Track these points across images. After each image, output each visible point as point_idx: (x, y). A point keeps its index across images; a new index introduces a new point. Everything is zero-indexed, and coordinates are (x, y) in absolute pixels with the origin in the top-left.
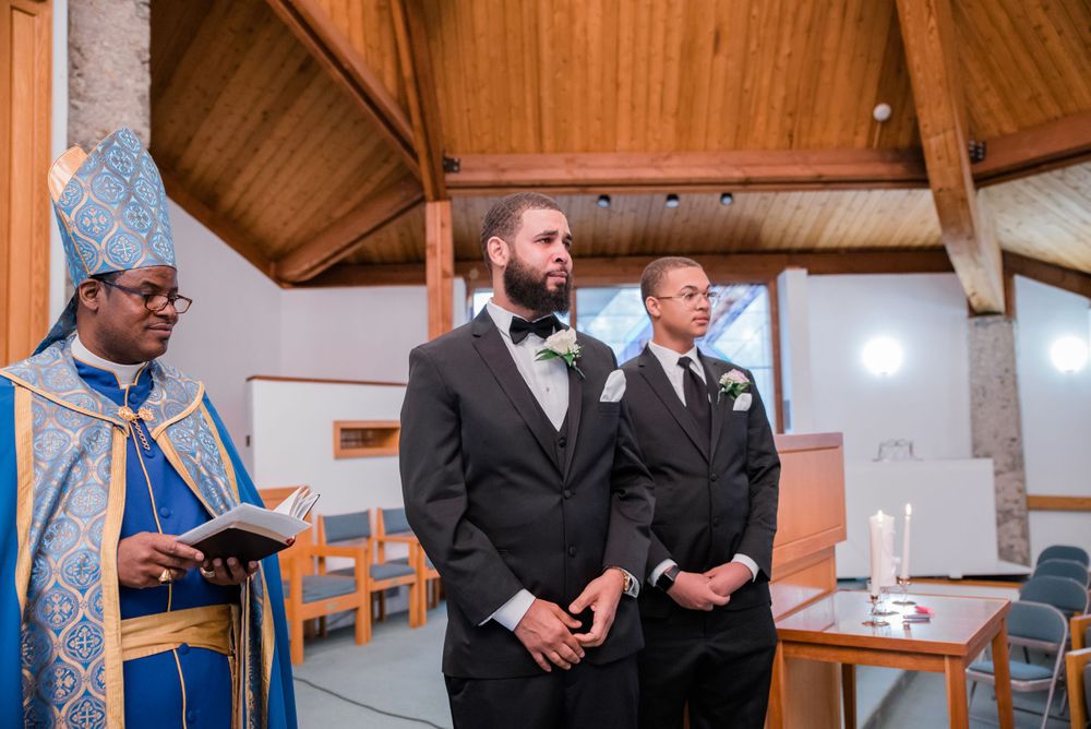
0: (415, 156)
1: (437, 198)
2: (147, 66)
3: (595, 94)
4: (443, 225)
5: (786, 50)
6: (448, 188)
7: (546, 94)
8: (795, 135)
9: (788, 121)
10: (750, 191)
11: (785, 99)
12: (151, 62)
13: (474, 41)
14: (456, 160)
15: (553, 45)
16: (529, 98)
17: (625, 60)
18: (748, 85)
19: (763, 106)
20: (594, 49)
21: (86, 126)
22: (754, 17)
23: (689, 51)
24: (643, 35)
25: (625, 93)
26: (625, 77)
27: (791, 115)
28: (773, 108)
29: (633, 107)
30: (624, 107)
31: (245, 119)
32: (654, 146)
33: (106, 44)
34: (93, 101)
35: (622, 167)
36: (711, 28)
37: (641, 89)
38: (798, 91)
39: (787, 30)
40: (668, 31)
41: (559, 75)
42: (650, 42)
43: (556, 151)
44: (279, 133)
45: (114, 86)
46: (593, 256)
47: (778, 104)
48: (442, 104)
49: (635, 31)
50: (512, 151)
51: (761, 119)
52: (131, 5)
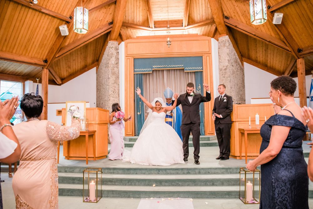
1: (299, 58)
6: (301, 56)
14: (302, 49)
21: (221, 66)
33: (223, 54)
52: (226, 47)
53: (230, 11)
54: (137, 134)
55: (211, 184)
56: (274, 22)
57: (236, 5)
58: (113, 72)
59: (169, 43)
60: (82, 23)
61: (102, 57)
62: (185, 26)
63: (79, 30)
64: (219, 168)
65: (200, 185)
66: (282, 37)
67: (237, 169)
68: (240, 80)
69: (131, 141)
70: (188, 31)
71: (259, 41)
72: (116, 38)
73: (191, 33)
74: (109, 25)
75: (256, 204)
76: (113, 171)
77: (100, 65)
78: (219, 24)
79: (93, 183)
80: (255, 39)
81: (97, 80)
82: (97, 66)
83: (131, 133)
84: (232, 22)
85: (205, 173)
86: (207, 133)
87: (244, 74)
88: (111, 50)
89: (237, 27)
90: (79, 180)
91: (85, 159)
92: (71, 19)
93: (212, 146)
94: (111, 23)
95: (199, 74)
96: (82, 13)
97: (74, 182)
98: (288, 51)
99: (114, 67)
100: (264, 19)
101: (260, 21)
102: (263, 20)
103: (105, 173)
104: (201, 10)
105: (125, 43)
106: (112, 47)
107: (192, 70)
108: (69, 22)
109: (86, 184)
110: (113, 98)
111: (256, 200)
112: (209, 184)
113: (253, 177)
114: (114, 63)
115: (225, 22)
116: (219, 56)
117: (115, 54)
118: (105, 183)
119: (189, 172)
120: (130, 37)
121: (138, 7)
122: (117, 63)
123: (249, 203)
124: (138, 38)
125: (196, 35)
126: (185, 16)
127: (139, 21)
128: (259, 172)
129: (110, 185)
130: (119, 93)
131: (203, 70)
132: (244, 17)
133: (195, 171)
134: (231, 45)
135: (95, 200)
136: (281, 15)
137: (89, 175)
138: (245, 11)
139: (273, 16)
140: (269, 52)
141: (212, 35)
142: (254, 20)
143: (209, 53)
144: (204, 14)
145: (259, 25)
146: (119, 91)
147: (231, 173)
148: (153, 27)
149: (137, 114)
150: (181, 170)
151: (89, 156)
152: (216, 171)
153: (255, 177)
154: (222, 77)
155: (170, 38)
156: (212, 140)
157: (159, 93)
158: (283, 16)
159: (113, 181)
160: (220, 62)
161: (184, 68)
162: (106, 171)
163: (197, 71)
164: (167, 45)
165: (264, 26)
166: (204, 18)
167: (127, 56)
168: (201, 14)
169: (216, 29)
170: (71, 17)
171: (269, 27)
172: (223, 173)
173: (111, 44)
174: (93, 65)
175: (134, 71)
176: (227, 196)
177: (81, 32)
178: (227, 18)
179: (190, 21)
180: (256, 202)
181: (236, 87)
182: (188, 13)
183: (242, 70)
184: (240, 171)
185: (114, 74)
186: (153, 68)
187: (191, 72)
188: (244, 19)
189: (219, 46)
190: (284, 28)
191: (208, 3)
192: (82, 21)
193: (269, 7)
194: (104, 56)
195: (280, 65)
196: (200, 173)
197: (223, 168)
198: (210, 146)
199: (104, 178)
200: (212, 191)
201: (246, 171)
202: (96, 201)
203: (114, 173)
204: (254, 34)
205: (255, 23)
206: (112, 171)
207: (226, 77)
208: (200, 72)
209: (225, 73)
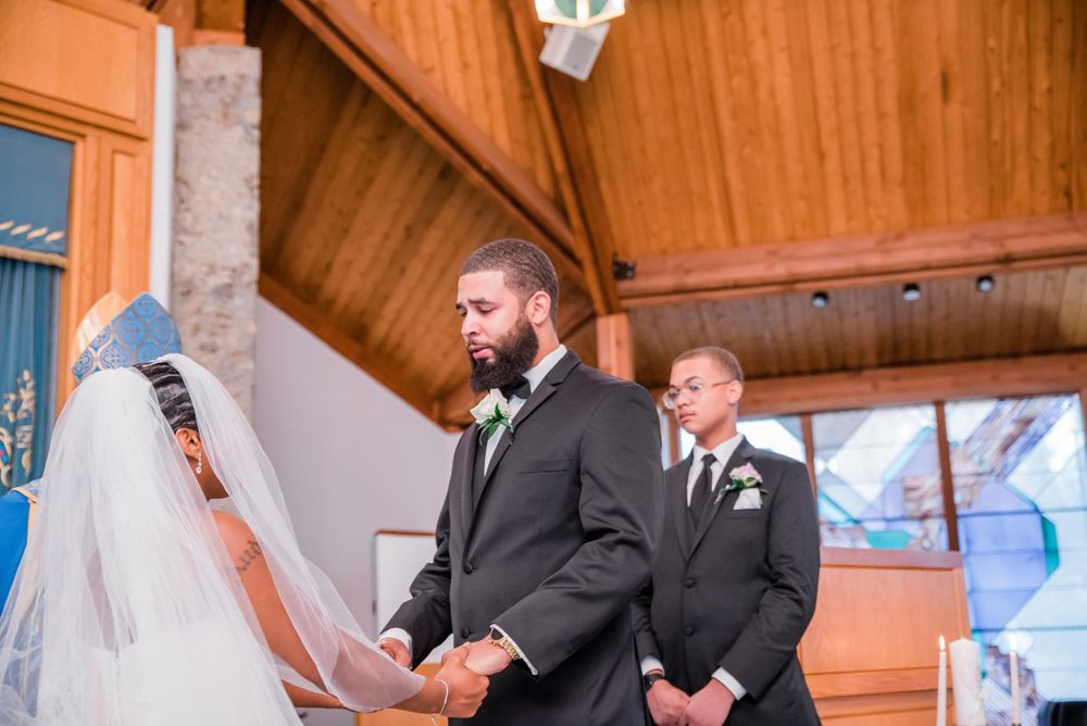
0: (578, 263)
1: (611, 311)
2: (256, 193)
3: (795, 170)
4: (618, 343)
5: (1042, 84)
6: (622, 298)
7: (733, 175)
8: (1074, 190)
9: (1061, 175)
10: (1014, 271)
11: (1052, 148)
12: (261, 187)
13: (638, 121)
14: (630, 264)
15: (735, 115)
16: (713, 183)
17: (827, 124)
18: (996, 136)
19: (1021, 159)
20: (786, 113)
21: (192, 261)
22: (992, 50)
23: (909, 103)
24: (847, 90)
25: (832, 164)
26: (830, 144)
27: (1063, 166)
28: (1036, 160)
29: (846, 180)
30: (834, 181)
31: (387, 236)
32: (879, 225)
33: (214, 173)
34: (199, 234)
35: (837, 255)
36: (935, 71)
37: (853, 156)
38: (1068, 136)
39: (1041, 60)
40: (878, 82)
41: (747, 151)
42: (857, 98)
43: (755, 242)
44: (427, 248)
45: (221, 217)
46: (831, 370)
47: (1042, 153)
48: (608, 199)
49: (836, 87)
50: (698, 248)
51: (1022, 177)
52: (239, 131)
95: (27, 285)
131: (65, 253)
136: (598, 29)
143: (135, 136)
207: (221, 353)
208: (39, 266)
209: (219, 315)
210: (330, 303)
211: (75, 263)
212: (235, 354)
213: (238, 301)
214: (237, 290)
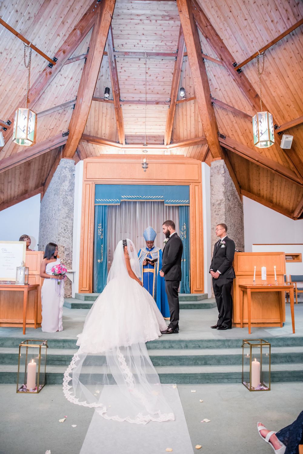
31: (267, 183)
33: (217, 184)
34: (215, 195)
45: (219, 191)
52: (221, 175)
53: (227, 129)
54: (95, 289)
55: (203, 362)
56: (282, 146)
57: (235, 122)
58: (65, 201)
59: (145, 166)
60: (25, 132)
61: (50, 179)
62: (167, 144)
63: (20, 141)
64: (213, 341)
65: (188, 365)
66: (292, 166)
67: (237, 341)
68: (237, 219)
69: (87, 300)
70: (170, 151)
71: (263, 168)
72: (72, 154)
73: (175, 154)
74: (63, 137)
75: (264, 390)
76: (63, 344)
77: (47, 190)
78: (212, 145)
79: (32, 364)
80: (258, 166)
81: (41, 211)
82: (43, 192)
83: (87, 289)
84: (228, 143)
85: (194, 348)
86: (193, 291)
87: (243, 212)
88: (64, 170)
89: (236, 149)
90: (11, 359)
91: (21, 326)
92: (9, 124)
93: (200, 308)
94: (67, 134)
95: (184, 209)
96: (27, 117)
97: (3, 361)
98: (300, 183)
99: (67, 195)
100: (270, 141)
101: (265, 143)
102: (269, 143)
103: (52, 348)
104: (189, 124)
105: (84, 162)
106: (66, 167)
107: (175, 203)
108: (6, 129)
109: (22, 364)
110: (64, 239)
111: (265, 386)
112: (200, 363)
113: (259, 353)
114: (68, 189)
115: (219, 142)
116: (211, 186)
117: (70, 176)
118: (50, 362)
119: (171, 345)
120: (91, 154)
121: (104, 115)
122: (72, 190)
123: (255, 389)
124: (103, 156)
125: (182, 157)
126: (168, 131)
127: (105, 134)
128: (269, 346)
129: (57, 365)
130: (72, 232)
131: (189, 204)
132: (244, 137)
133: (180, 345)
134: (228, 172)
135: (35, 389)
136: (291, 138)
137: (27, 351)
138: (246, 130)
139: (281, 138)
140: (275, 184)
141: (202, 158)
142: (258, 142)
143: (198, 182)
144: (193, 130)
145: (263, 148)
146: (72, 229)
147: (229, 347)
148: (124, 143)
149: (97, 262)
150: (160, 343)
151: (28, 321)
152: (210, 344)
153: (263, 352)
154: (214, 214)
155: (147, 159)
156: (200, 300)
157: (128, 233)
158: (293, 140)
159: (63, 359)
160: (212, 194)
161: (164, 200)
162: (53, 344)
163: (181, 205)
164: (143, 168)
165: (269, 150)
166: (193, 135)
167: (86, 180)
168: (188, 130)
169: (209, 150)
170: (10, 122)
171: (276, 151)
172: (218, 347)
173: (65, 163)
174: (37, 190)
175: (95, 202)
176: (226, 380)
177: (23, 143)
178: (222, 137)
179: (175, 137)
180: (265, 388)
181: (232, 228)
182: (172, 127)
183: (241, 206)
184: (244, 344)
185: (67, 205)
186: (122, 199)
187: (173, 207)
188: (245, 140)
189: (211, 173)
190: (294, 154)
191: (199, 116)
192: (26, 128)
193: (276, 127)
194: (53, 178)
195: (288, 202)
196: (187, 347)
197: (219, 341)
198: (198, 309)
199: (51, 355)
200: (205, 373)
201: (252, 345)
202: (36, 391)
203: (64, 347)
204: (257, 160)
205: (258, 146)
206: (61, 344)
207: (219, 215)
208: (185, 206)
209: (219, 209)
210: (263, 196)
211: (191, 204)
212: (221, 215)
213: (222, 206)
214: (221, 204)
